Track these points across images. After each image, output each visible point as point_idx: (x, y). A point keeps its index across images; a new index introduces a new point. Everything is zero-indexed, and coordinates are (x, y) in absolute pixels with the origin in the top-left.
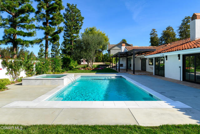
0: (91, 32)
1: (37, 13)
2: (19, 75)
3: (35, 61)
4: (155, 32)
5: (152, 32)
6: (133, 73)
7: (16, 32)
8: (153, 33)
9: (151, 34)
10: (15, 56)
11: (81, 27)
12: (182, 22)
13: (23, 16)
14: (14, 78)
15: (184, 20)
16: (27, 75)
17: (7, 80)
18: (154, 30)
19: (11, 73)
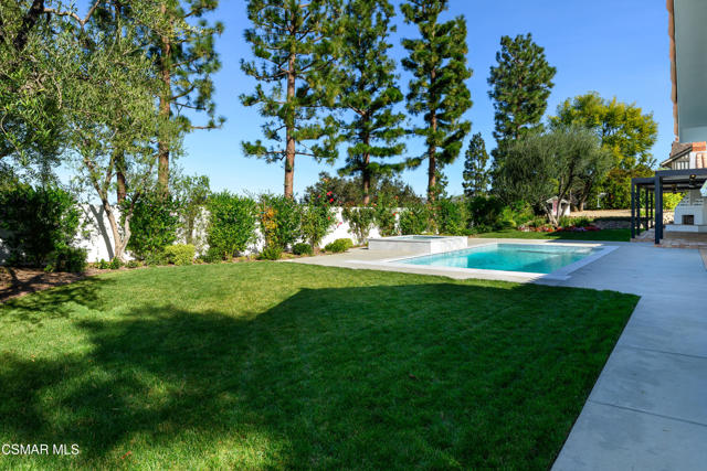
0: (580, 111)
1: (410, 97)
2: (367, 234)
3: (399, 209)
7: (368, 150)
10: (367, 200)
11: (544, 101)
13: (381, 112)
14: (360, 240)
16: (381, 234)
17: (349, 241)
19: (355, 231)
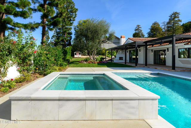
4: (140, 28)
5: (137, 27)
9: (136, 30)
11: (74, 19)
12: (169, 18)
15: (171, 16)
16: (20, 72)
18: (138, 26)
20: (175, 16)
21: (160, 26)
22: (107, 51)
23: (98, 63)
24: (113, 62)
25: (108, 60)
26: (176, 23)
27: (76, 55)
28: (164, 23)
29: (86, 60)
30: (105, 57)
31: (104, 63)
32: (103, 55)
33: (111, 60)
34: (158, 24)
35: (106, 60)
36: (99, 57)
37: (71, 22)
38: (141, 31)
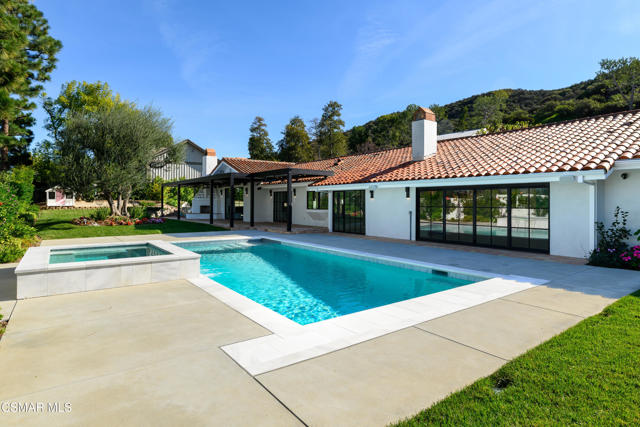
0: (91, 98)
4: (263, 125)
5: (255, 124)
6: (285, 229)
8: (258, 127)
9: (253, 130)
11: (47, 74)
12: (324, 112)
15: (327, 109)
18: (259, 119)
20: (332, 109)
21: (306, 129)
22: (168, 188)
23: (137, 224)
24: (182, 219)
25: (170, 215)
26: (335, 128)
27: (52, 201)
28: (314, 121)
29: (98, 217)
30: (159, 205)
31: (154, 222)
32: (153, 199)
33: (178, 213)
34: (302, 123)
35: (163, 215)
36: (139, 207)
37: (34, 84)
38: (266, 134)
